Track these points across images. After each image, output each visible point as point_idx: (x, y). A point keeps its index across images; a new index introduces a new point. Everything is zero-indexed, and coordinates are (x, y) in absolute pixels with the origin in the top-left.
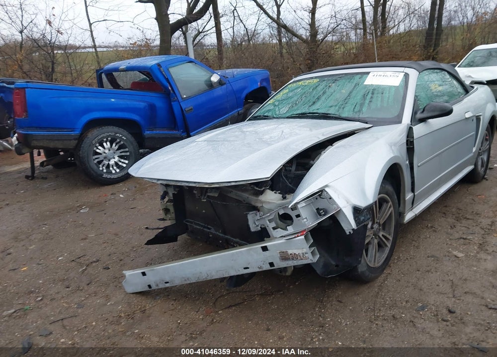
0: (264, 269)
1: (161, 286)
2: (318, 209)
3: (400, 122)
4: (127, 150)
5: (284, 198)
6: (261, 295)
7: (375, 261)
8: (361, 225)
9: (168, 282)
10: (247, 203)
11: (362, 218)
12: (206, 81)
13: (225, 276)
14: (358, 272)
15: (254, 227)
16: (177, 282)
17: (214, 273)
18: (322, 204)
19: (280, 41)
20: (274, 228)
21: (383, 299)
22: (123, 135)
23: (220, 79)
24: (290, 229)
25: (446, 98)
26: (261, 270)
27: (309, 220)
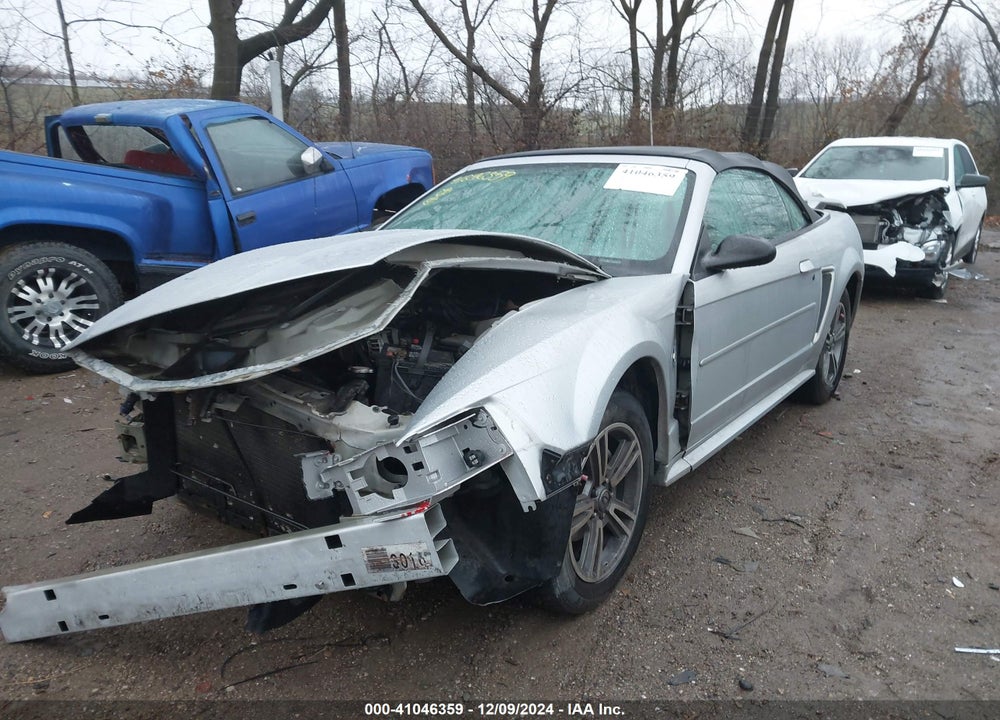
0: (332, 589)
1: (91, 625)
2: (466, 451)
3: (668, 270)
4: (94, 297)
5: (393, 422)
6: (339, 645)
7: (595, 570)
8: (556, 492)
9: (106, 617)
10: (307, 432)
11: (560, 476)
12: (289, 161)
13: (240, 604)
14: (554, 595)
15: (315, 490)
16: (128, 617)
17: (215, 597)
18: (477, 440)
19: (471, 99)
20: (363, 493)
21: (605, 657)
22: (86, 264)
23: (323, 158)
24: (400, 496)
25: (769, 230)
26: (323, 592)
27: (441, 476)
